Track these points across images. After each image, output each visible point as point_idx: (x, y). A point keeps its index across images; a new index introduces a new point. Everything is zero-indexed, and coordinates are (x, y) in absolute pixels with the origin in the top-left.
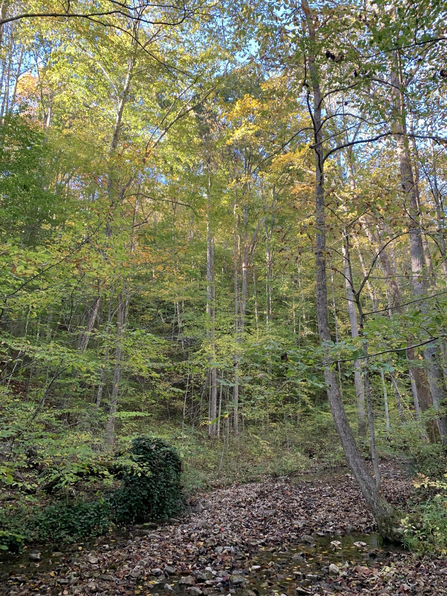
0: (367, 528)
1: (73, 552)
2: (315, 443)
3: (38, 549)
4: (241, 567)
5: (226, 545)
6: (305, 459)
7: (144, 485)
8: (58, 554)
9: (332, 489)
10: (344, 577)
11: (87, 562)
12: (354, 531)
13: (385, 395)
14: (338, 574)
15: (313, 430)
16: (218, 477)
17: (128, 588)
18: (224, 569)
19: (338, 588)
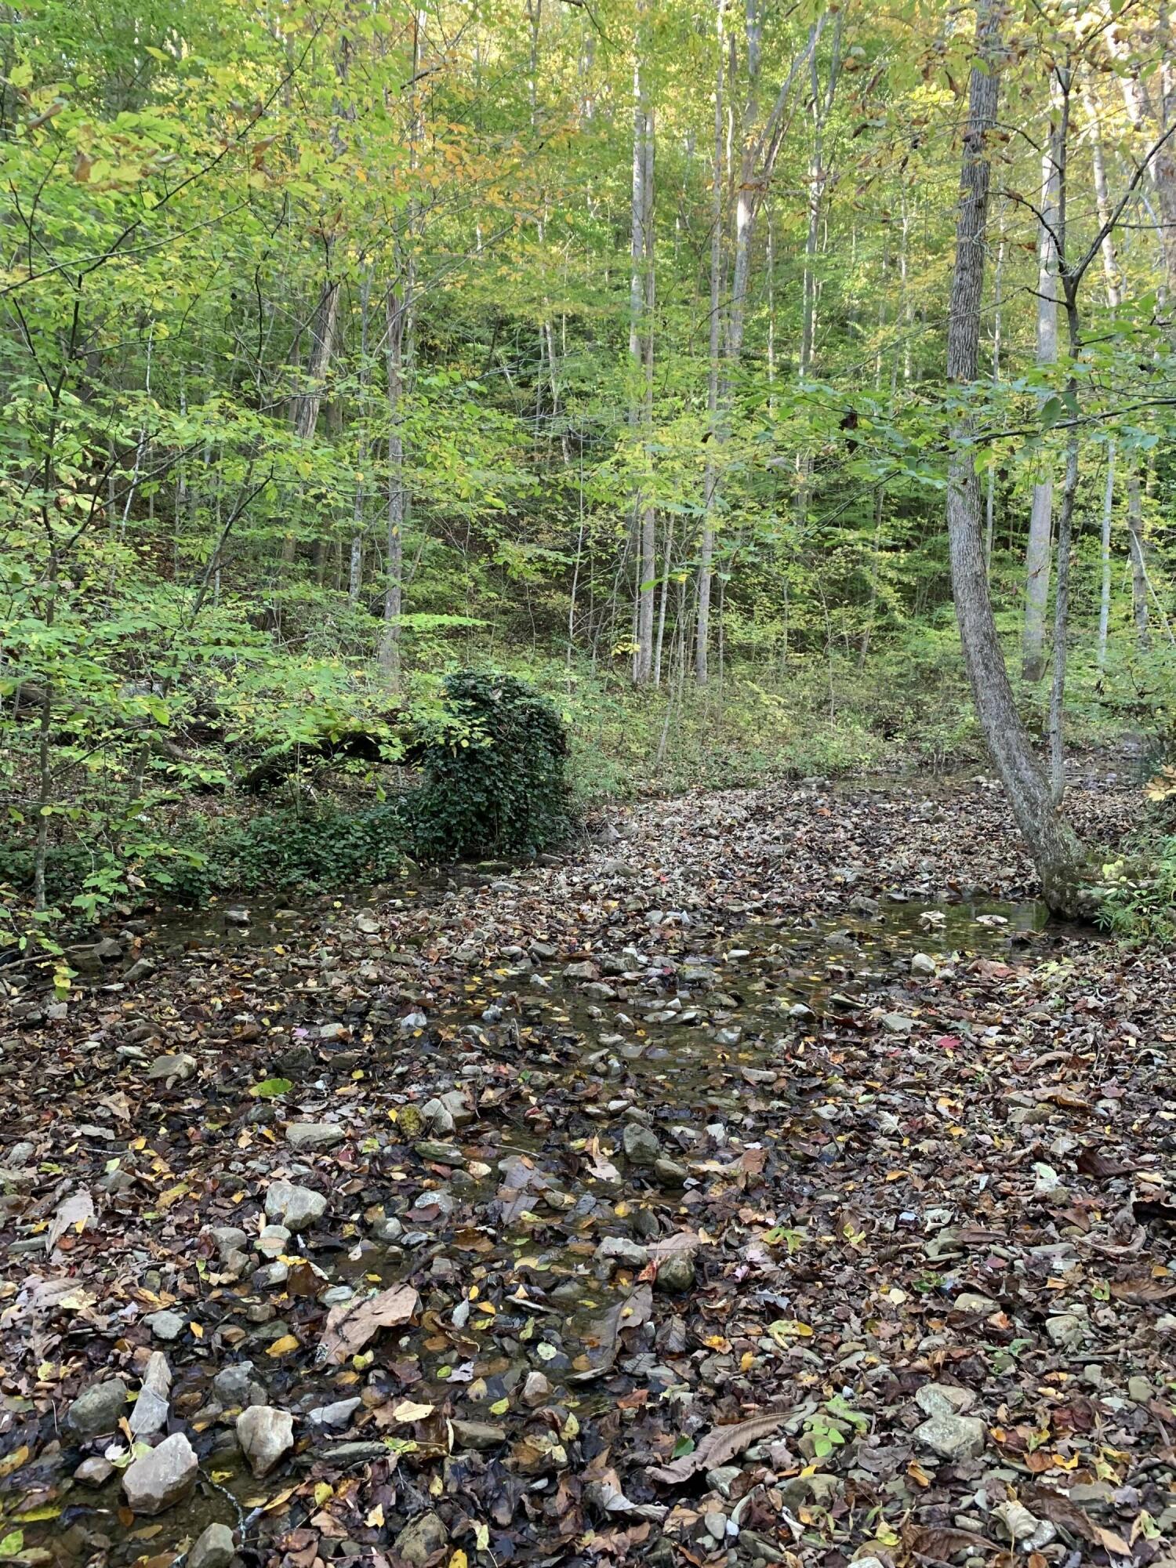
0: (1015, 890)
1: (322, 910)
2: (903, 706)
3: (243, 902)
4: (704, 951)
5: (670, 909)
6: (871, 739)
7: (479, 781)
8: (288, 913)
9: (935, 808)
10: (947, 980)
11: (355, 929)
12: (983, 893)
13: (1106, 587)
14: (933, 974)
15: (901, 675)
16: (655, 774)
17: (450, 980)
18: (665, 954)
19: (931, 999)
